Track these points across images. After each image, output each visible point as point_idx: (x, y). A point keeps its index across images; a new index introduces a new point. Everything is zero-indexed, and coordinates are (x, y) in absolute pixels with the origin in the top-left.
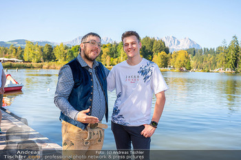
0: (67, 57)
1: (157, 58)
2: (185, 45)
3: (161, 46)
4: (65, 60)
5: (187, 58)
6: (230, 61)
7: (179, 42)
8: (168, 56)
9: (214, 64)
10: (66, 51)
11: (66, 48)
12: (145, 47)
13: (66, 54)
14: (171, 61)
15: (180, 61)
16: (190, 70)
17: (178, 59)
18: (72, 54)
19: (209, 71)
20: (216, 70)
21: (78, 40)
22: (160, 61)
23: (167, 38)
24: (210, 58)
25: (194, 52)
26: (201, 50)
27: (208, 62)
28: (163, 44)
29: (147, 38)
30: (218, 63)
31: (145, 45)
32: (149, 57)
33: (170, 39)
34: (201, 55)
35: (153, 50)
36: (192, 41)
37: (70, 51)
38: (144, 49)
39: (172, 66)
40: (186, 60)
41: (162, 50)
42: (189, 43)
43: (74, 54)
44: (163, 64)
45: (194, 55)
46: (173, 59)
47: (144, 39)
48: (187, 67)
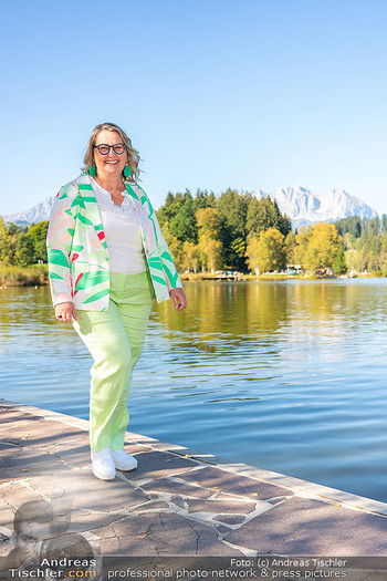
0: (17, 253)
1: (257, 249)
2: (334, 210)
3: (269, 214)
4: (12, 261)
5: (335, 243)
7: (317, 203)
8: (287, 239)
10: (13, 239)
11: (13, 231)
12: (226, 220)
13: (12, 247)
14: (296, 252)
15: (316, 253)
16: (343, 273)
17: (312, 245)
18: (30, 245)
21: (46, 206)
22: (267, 253)
23: (288, 193)
25: (359, 227)
26: (376, 224)
28: (272, 208)
29: (231, 195)
31: (225, 212)
32: (237, 245)
33: (295, 196)
34: (376, 233)
35: (248, 226)
36: (352, 200)
37: (23, 239)
38: (223, 224)
39: (297, 267)
40: (334, 249)
41: (271, 225)
42: (344, 202)
43: (37, 245)
44: (275, 262)
45: (358, 235)
46: (301, 247)
47: (224, 195)
48: (337, 268)
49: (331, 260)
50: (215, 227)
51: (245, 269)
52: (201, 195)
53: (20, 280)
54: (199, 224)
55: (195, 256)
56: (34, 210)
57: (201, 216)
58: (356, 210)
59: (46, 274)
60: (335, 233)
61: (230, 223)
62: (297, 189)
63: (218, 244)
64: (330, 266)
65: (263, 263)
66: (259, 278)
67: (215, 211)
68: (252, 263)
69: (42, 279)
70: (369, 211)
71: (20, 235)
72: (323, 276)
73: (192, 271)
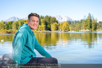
0: (5, 27)
1: (53, 26)
2: (65, 20)
3: (54, 20)
4: (4, 29)
5: (68, 25)
6: (88, 26)
7: (62, 18)
8: (58, 24)
9: (80, 28)
10: (5, 25)
11: (4, 23)
12: (46, 21)
13: (4, 26)
14: (60, 27)
15: (64, 27)
16: (69, 31)
19: (78, 31)
20: (82, 30)
21: (11, 19)
22: (55, 27)
24: (78, 25)
25: (70, 23)
26: (73, 22)
27: (77, 27)
28: (55, 19)
30: (82, 28)
31: (46, 20)
32: (48, 26)
33: (58, 17)
34: (73, 24)
35: (50, 22)
36: (68, 18)
37: (7, 25)
38: (46, 22)
39: (60, 30)
40: (67, 26)
41: (55, 22)
42: (67, 18)
43: (9, 26)
44: (56, 29)
45: (70, 24)
46: (61, 26)
47: (46, 17)
48: (68, 30)
49: (67, 28)
50: (44, 22)
51: (50, 30)
52: (41, 16)
53: (7, 32)
54: (41, 22)
55: (41, 28)
56: (8, 19)
57: (42, 20)
58: (69, 20)
59: (12, 31)
60: (67, 23)
61: (47, 21)
62: (58, 16)
63: (45, 26)
64: (67, 30)
65: (54, 29)
66: (53, 32)
67: (44, 19)
68: (52, 29)
69: (11, 32)
70: (72, 20)
71: (6, 24)
72: (66, 31)
73: (40, 31)
